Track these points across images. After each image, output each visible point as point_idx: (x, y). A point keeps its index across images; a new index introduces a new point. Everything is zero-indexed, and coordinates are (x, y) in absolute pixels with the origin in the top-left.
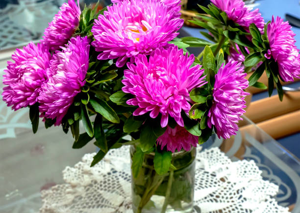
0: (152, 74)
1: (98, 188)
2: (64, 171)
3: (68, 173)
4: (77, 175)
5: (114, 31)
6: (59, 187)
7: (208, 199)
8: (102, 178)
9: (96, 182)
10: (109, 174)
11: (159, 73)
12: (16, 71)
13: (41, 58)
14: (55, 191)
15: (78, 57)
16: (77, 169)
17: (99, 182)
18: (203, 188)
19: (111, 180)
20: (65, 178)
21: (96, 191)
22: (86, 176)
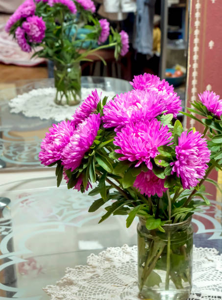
0: (135, 134)
1: (115, 271)
2: (88, 257)
3: (91, 258)
4: (99, 261)
5: (118, 110)
6: (81, 267)
7: (210, 287)
8: (120, 265)
9: (114, 267)
10: (128, 262)
11: (139, 134)
12: (51, 138)
13: (68, 129)
14: (77, 270)
15: (90, 125)
16: (100, 257)
17: (117, 267)
18: (209, 280)
19: (128, 267)
20: (88, 261)
21: (112, 273)
22: (106, 262)
